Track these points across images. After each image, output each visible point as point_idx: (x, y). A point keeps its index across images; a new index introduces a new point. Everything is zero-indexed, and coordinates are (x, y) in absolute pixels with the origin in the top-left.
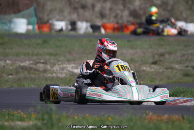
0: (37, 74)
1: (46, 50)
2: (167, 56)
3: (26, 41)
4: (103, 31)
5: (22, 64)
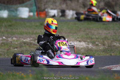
3: (28, 24)
5: (24, 40)
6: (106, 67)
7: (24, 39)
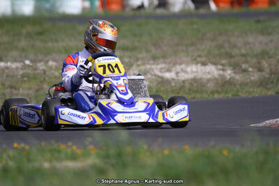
6: (267, 122)
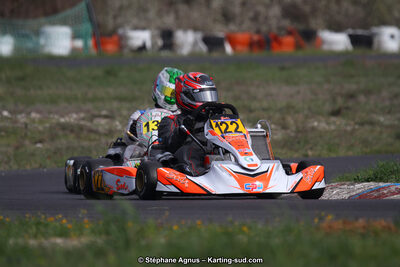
0: (95, 140)
1: (111, 91)
2: (362, 98)
3: (71, 73)
4: (228, 49)
5: (62, 120)
7: (63, 116)
